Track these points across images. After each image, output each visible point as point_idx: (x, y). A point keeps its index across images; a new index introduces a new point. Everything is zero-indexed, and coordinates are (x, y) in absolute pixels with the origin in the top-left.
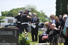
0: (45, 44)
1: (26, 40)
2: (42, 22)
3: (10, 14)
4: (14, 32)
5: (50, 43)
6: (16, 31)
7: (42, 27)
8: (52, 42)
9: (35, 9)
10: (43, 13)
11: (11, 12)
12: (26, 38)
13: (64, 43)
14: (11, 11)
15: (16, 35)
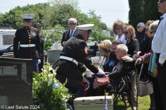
0: (103, 97)
1: (51, 90)
2: (93, 41)
3: (7, 22)
4: (19, 68)
5: (116, 96)
6: (24, 66)
7: (94, 55)
8: (120, 93)
9: (74, 6)
10: (95, 18)
11: (12, 16)
12: (51, 85)
13: (151, 96)
14: (11, 12)
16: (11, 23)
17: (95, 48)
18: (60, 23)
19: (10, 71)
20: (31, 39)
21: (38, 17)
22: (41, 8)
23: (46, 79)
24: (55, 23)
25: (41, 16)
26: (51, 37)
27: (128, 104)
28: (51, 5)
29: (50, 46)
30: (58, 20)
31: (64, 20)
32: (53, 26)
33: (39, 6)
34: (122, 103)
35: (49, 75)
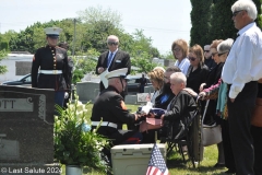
1: (80, 133)
2: (140, 72)
3: (23, 43)
4: (36, 102)
8: (176, 141)
9: (115, 24)
10: (143, 40)
11: (29, 35)
12: (80, 126)
14: (29, 31)
15: (42, 114)
16: (27, 46)
17: (142, 81)
18: (94, 47)
19: (23, 105)
20: (57, 63)
21: (65, 38)
22: (69, 26)
23: (73, 118)
24: (88, 47)
25: (68, 36)
26: (82, 65)
27: (187, 158)
28: (83, 22)
29: (81, 78)
30: (92, 42)
31: (100, 42)
32: (85, 51)
33: (66, 23)
34: (179, 156)
35: (77, 113)
